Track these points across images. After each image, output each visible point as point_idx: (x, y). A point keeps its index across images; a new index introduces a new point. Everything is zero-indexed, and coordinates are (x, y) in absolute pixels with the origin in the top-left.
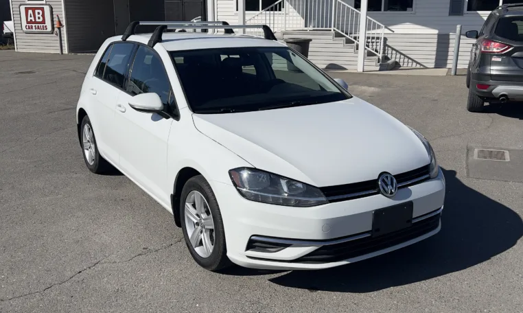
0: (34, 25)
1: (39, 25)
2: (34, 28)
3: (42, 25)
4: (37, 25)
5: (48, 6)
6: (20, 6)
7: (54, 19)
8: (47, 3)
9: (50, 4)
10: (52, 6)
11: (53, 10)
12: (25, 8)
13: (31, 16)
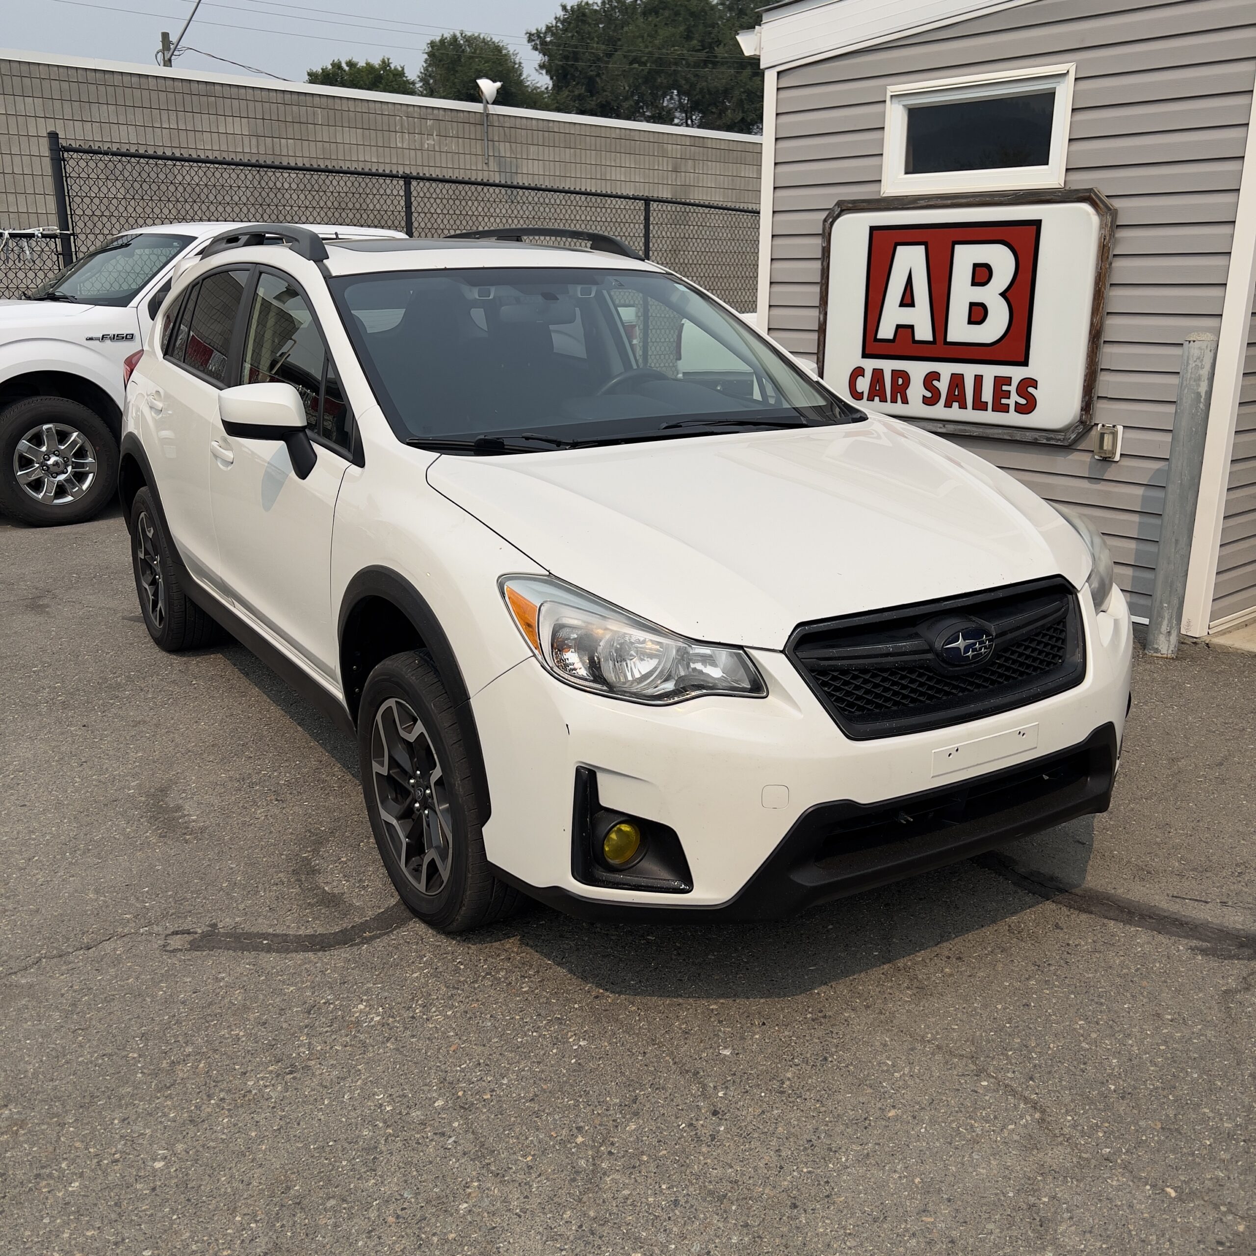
0: (918, 370)
1: (969, 371)
2: (916, 391)
3: (990, 372)
4: (946, 370)
5: (1086, 207)
6: (832, 217)
7: (1111, 322)
8: (1082, 181)
9: (1105, 190)
10: (1116, 203)
11: (1128, 241)
12: (873, 229)
13: (908, 300)
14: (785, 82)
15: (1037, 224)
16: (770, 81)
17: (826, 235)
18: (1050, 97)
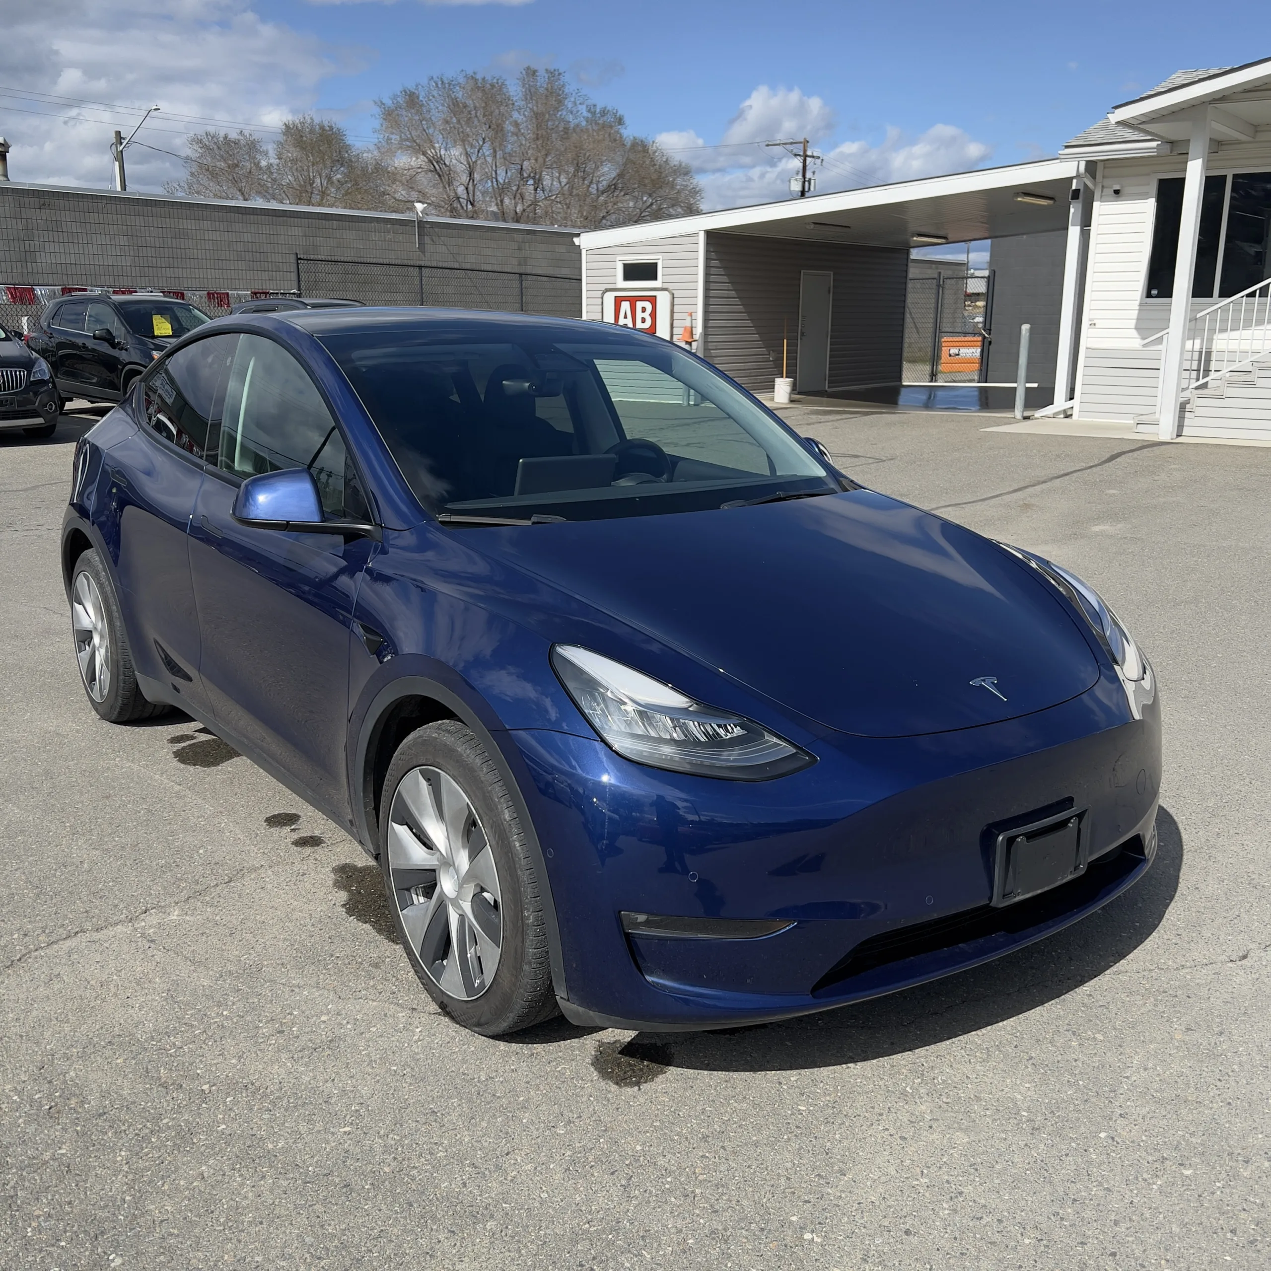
5: (666, 292)
6: (604, 293)
7: (675, 322)
8: (665, 286)
9: (671, 288)
10: (673, 291)
11: (676, 301)
12: (615, 297)
13: (625, 317)
14: (589, 252)
15: (655, 297)
16: (584, 253)
17: (602, 298)
18: (656, 264)
